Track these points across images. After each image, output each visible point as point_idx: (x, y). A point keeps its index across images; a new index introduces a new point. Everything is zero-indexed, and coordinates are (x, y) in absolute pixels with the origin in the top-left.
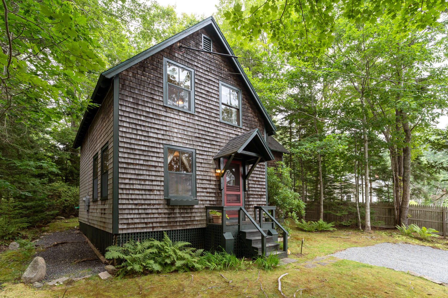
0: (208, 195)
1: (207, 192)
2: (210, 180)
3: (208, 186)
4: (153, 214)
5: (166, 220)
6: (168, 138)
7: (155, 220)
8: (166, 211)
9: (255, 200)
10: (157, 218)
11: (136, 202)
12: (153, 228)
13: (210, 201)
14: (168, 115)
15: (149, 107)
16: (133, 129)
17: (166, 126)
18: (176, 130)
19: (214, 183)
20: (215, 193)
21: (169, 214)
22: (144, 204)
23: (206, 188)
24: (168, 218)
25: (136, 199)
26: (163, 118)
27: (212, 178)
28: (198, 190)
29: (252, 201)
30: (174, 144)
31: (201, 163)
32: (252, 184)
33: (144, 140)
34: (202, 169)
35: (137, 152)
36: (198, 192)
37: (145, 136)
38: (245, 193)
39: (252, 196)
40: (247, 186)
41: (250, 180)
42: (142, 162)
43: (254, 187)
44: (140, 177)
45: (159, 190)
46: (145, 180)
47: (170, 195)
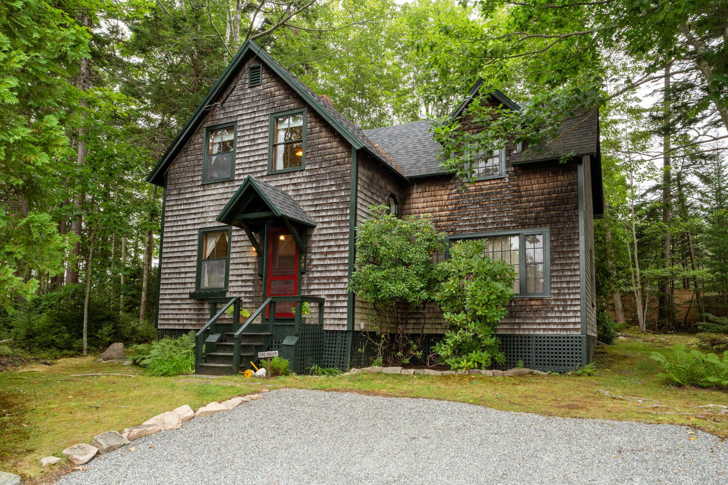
0: (244, 284)
1: (243, 281)
2: (247, 264)
3: (244, 272)
4: (185, 309)
5: (195, 317)
6: (202, 220)
7: (185, 317)
8: (196, 307)
9: (323, 287)
10: (187, 314)
11: (172, 297)
12: (184, 325)
13: (246, 292)
14: (207, 193)
15: (189, 193)
16: (175, 221)
17: (202, 207)
18: (212, 209)
19: (253, 267)
20: (253, 281)
21: (200, 310)
22: (177, 299)
23: (241, 275)
24: (198, 315)
25: (172, 294)
26: (201, 200)
27: (249, 260)
28: (231, 278)
29: (315, 290)
30: (209, 225)
31: (238, 241)
32: (319, 259)
33: (183, 231)
34: (238, 250)
35: (177, 244)
36: (231, 281)
37: (183, 226)
38: (303, 276)
39: (316, 281)
40: (303, 265)
41: (315, 253)
42: (179, 254)
43: (322, 265)
44: (176, 271)
45: (191, 283)
46: (180, 273)
47: (202, 287)
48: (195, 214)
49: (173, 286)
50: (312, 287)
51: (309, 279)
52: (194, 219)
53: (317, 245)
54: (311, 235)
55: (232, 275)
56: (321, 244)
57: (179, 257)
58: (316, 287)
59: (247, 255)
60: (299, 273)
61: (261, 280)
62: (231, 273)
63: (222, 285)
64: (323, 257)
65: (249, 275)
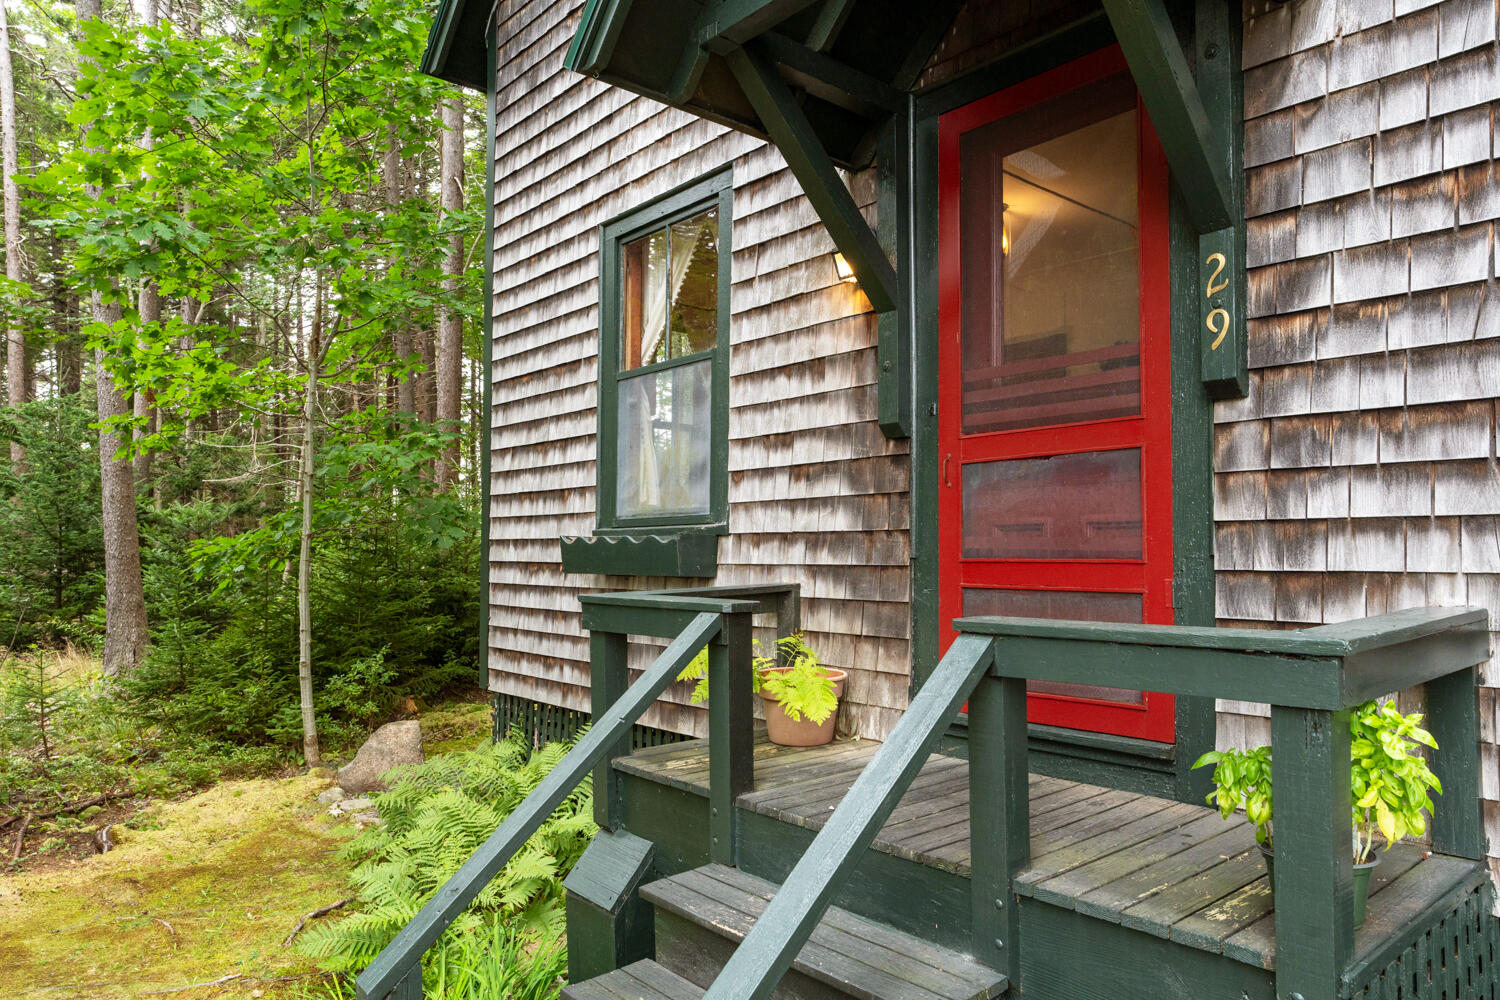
0: (800, 490)
1: (797, 472)
2: (816, 367)
3: (800, 418)
6: (612, 181)
11: (523, 555)
13: (814, 540)
19: (849, 381)
20: (850, 470)
23: (785, 440)
25: (523, 543)
27: (828, 345)
28: (738, 460)
29: (1361, 525)
30: (636, 197)
31: (762, 247)
32: (1387, 250)
33: (548, 251)
34: (763, 294)
35: (533, 319)
36: (739, 475)
37: (547, 229)
38: (1222, 413)
39: (1365, 452)
40: (1219, 324)
41: (1335, 207)
42: (540, 362)
43: (1422, 301)
44: (535, 437)
45: (582, 491)
46: (543, 447)
47: (624, 511)
48: (584, 160)
49: (527, 509)
50: (1324, 503)
51: (1283, 432)
52: (582, 185)
53: (1356, 123)
54: (1279, 66)
55: (744, 442)
56: (1406, 107)
57: (540, 374)
58: (1370, 500)
59: (815, 312)
60: (1183, 393)
61: (898, 459)
62: (737, 429)
63: (698, 499)
64: (1435, 218)
65: (829, 433)
